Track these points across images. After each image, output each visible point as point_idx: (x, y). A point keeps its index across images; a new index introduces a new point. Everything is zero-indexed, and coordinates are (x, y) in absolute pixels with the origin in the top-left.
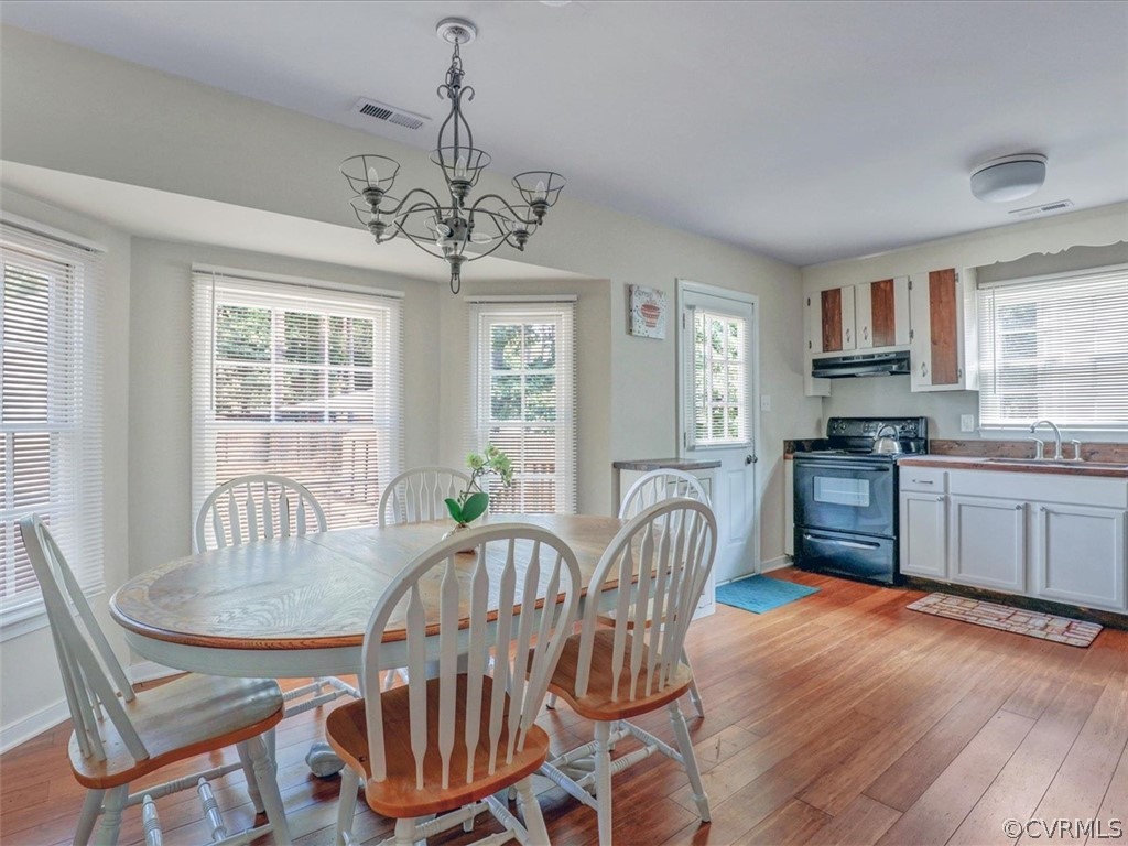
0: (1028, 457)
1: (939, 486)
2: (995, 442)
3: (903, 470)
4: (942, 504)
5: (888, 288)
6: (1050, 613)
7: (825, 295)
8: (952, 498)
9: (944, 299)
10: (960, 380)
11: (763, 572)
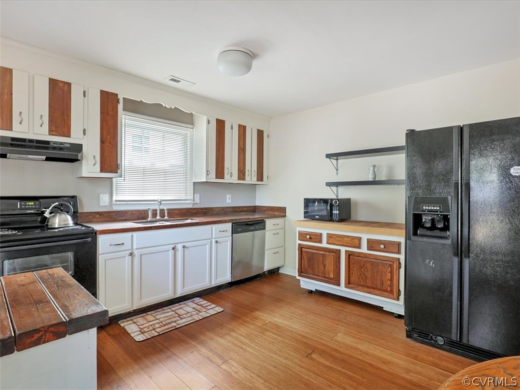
1: (128, 246)
2: (122, 211)
5: (66, 89)
8: (136, 252)
9: (111, 113)
10: (119, 171)
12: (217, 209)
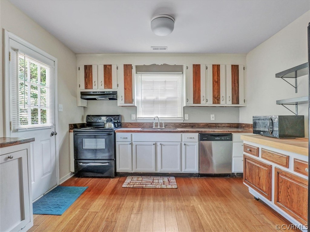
0: (150, 127)
1: (129, 139)
2: (141, 123)
3: (117, 134)
4: (130, 145)
5: (110, 68)
6: (162, 176)
7: (86, 67)
8: (134, 143)
9: (129, 74)
10: (133, 102)
11: (61, 184)
12: (202, 124)
